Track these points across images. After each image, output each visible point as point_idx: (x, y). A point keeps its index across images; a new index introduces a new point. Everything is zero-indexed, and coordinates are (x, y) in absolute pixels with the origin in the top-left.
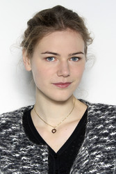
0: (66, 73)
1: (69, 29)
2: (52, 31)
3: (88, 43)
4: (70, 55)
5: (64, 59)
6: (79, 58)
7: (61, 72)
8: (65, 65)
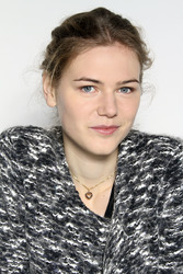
0: (111, 111)
1: (117, 44)
2: (92, 46)
3: (145, 66)
4: (119, 84)
5: (109, 90)
6: (132, 89)
7: (104, 109)
8: (110, 99)
